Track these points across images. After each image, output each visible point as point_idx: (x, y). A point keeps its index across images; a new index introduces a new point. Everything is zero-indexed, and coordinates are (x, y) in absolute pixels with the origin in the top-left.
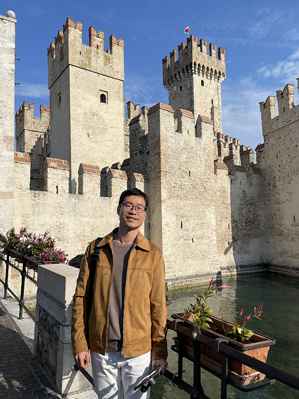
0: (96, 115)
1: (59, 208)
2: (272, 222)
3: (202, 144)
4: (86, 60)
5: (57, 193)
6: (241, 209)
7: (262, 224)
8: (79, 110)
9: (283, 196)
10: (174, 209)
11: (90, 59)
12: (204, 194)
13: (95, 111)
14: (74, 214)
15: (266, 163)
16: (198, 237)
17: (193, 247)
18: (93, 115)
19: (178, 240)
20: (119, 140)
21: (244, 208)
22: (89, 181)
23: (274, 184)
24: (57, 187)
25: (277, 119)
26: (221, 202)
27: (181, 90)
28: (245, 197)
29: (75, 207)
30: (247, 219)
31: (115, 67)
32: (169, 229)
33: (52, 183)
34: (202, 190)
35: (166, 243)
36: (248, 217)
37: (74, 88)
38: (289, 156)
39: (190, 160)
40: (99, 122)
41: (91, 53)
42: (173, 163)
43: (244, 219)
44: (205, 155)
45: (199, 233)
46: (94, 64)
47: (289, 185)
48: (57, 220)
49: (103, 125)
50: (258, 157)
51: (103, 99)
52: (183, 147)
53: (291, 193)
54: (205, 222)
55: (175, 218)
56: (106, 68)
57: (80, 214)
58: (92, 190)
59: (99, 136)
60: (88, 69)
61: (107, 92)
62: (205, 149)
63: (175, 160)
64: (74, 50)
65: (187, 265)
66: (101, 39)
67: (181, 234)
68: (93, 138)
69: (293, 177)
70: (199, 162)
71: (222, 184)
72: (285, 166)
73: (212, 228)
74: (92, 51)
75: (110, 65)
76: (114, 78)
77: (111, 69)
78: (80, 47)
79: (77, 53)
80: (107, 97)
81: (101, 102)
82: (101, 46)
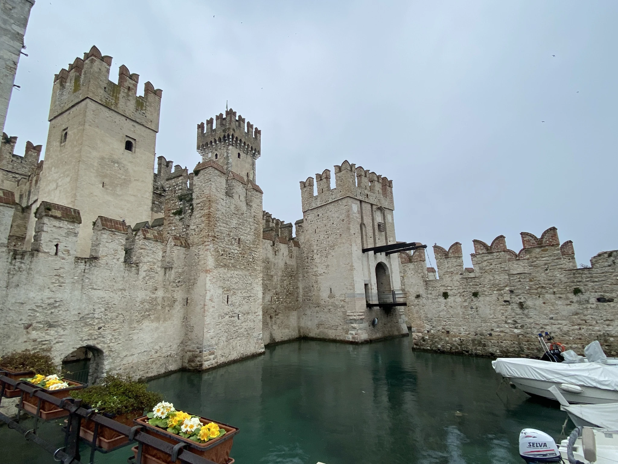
0: (118, 163)
1: (55, 277)
2: (310, 294)
3: (252, 211)
4: (112, 99)
5: (56, 254)
6: (282, 281)
7: (301, 296)
8: (95, 154)
9: (320, 270)
10: (220, 281)
11: (117, 98)
12: (252, 264)
13: (115, 157)
14: (80, 287)
15: (305, 237)
16: (245, 312)
17: (239, 325)
18: (113, 162)
19: (223, 317)
20: (145, 196)
21: (285, 280)
22: (111, 240)
23: (312, 257)
24: (57, 246)
25: (316, 198)
26: (265, 273)
27: (216, 158)
28: (286, 268)
29: (84, 276)
30: (287, 292)
31: (148, 115)
32: (213, 304)
33: (48, 239)
34: (251, 260)
35: (209, 322)
36: (289, 289)
37: (90, 125)
38: (326, 232)
39: (240, 226)
40: (121, 172)
41: (119, 93)
42: (222, 228)
43: (285, 291)
44: (254, 223)
45: (246, 308)
46: (122, 105)
47: (326, 259)
48: (51, 294)
49: (125, 176)
50: (297, 231)
51: (129, 146)
52: (233, 212)
53: (328, 266)
54: (252, 295)
55: (220, 291)
56: (137, 114)
57: (90, 287)
58: (113, 252)
59: (118, 189)
60: (113, 108)
61: (135, 140)
62: (254, 217)
63: (225, 225)
64: (97, 83)
65: (231, 348)
66: (134, 82)
67: (226, 311)
68: (111, 189)
69: (330, 251)
70: (249, 229)
71: (266, 254)
72: (322, 241)
73: (259, 301)
74: (122, 91)
75: (142, 111)
76: (146, 127)
77: (143, 116)
78: (105, 82)
79: (100, 87)
80: (134, 145)
81: (126, 149)
82: (133, 89)
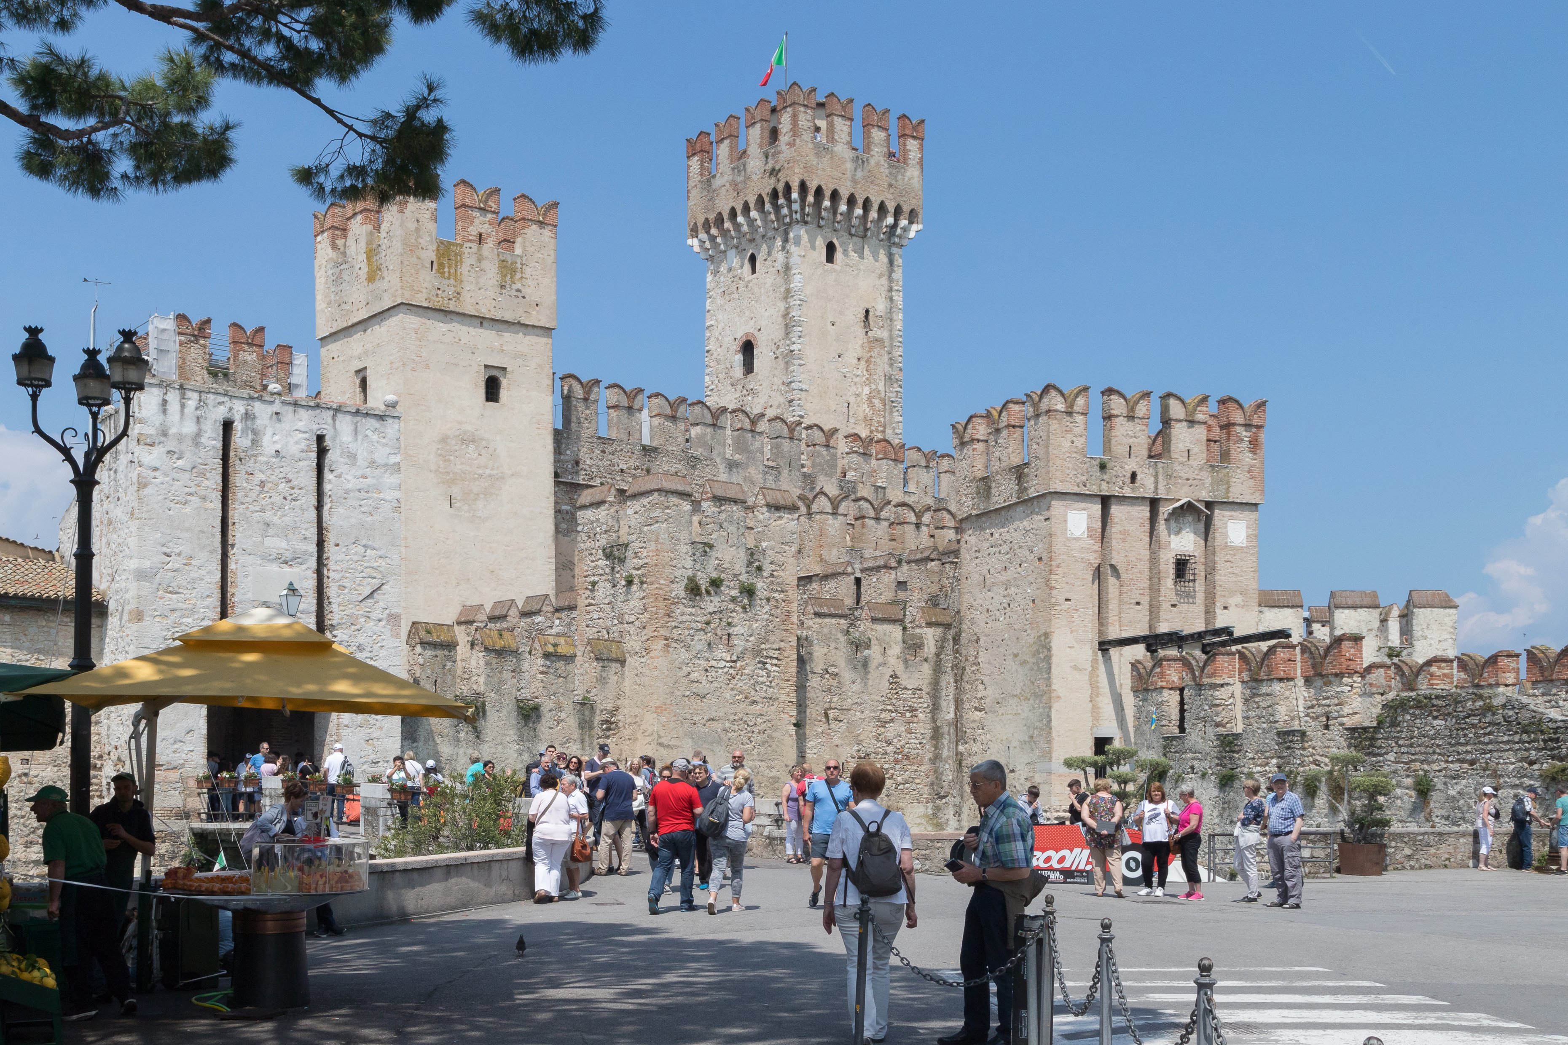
0: (474, 441)
4: (448, 286)
6: (882, 724)
8: (428, 434)
11: (458, 279)
12: (768, 689)
13: (468, 428)
15: (962, 595)
18: (464, 442)
21: (890, 721)
23: (976, 657)
27: (754, 271)
28: (895, 690)
30: (899, 752)
31: (529, 291)
34: (763, 680)
36: (903, 746)
37: (412, 369)
40: (483, 461)
41: (461, 263)
42: (687, 618)
43: (890, 749)
44: (772, 590)
46: (469, 291)
49: (492, 469)
51: (492, 389)
52: (713, 576)
56: (505, 300)
59: (480, 504)
60: (451, 308)
61: (504, 369)
63: (692, 610)
64: (414, 260)
66: (490, 216)
68: (466, 508)
74: (466, 255)
75: (515, 287)
76: (527, 326)
77: (517, 300)
78: (430, 247)
79: (423, 266)
80: (504, 382)
81: (488, 399)
82: (489, 235)
